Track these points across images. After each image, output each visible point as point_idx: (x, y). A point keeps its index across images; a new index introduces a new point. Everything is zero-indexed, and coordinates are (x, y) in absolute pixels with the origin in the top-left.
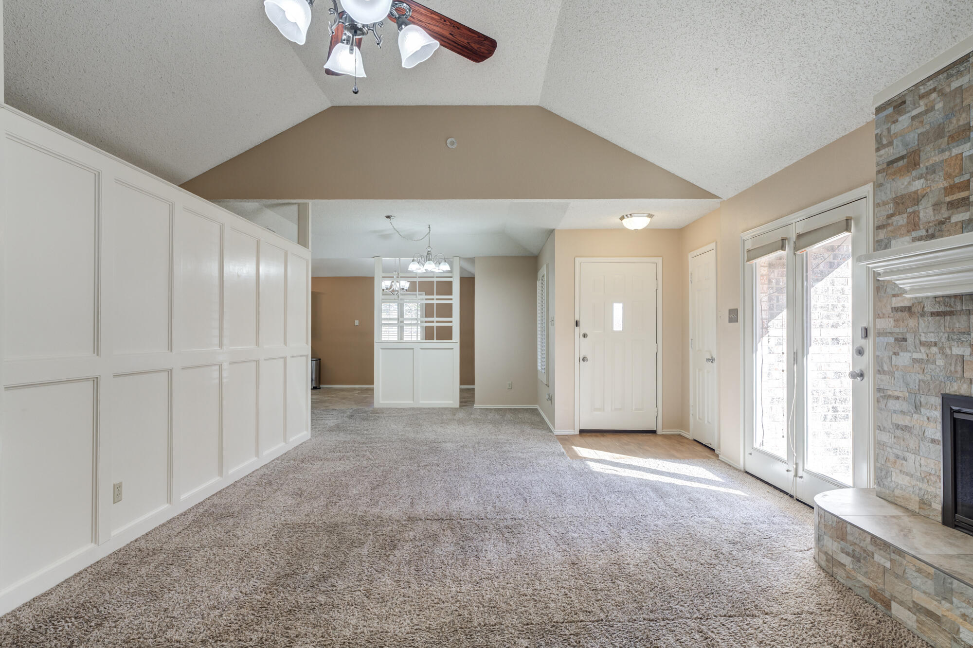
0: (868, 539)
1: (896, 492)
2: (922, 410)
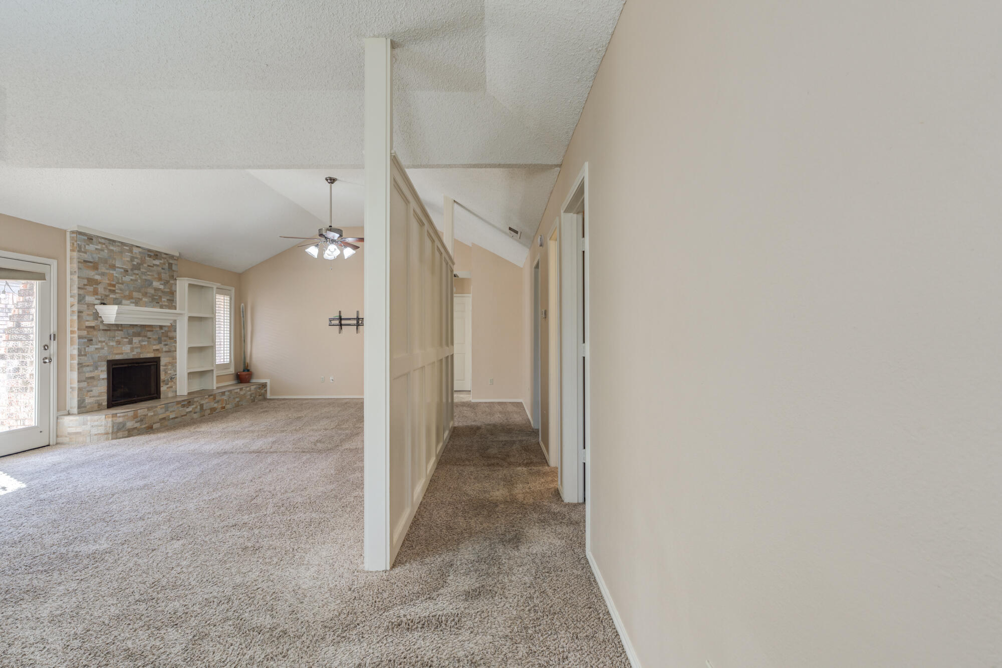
1: (88, 407)
2: (99, 368)
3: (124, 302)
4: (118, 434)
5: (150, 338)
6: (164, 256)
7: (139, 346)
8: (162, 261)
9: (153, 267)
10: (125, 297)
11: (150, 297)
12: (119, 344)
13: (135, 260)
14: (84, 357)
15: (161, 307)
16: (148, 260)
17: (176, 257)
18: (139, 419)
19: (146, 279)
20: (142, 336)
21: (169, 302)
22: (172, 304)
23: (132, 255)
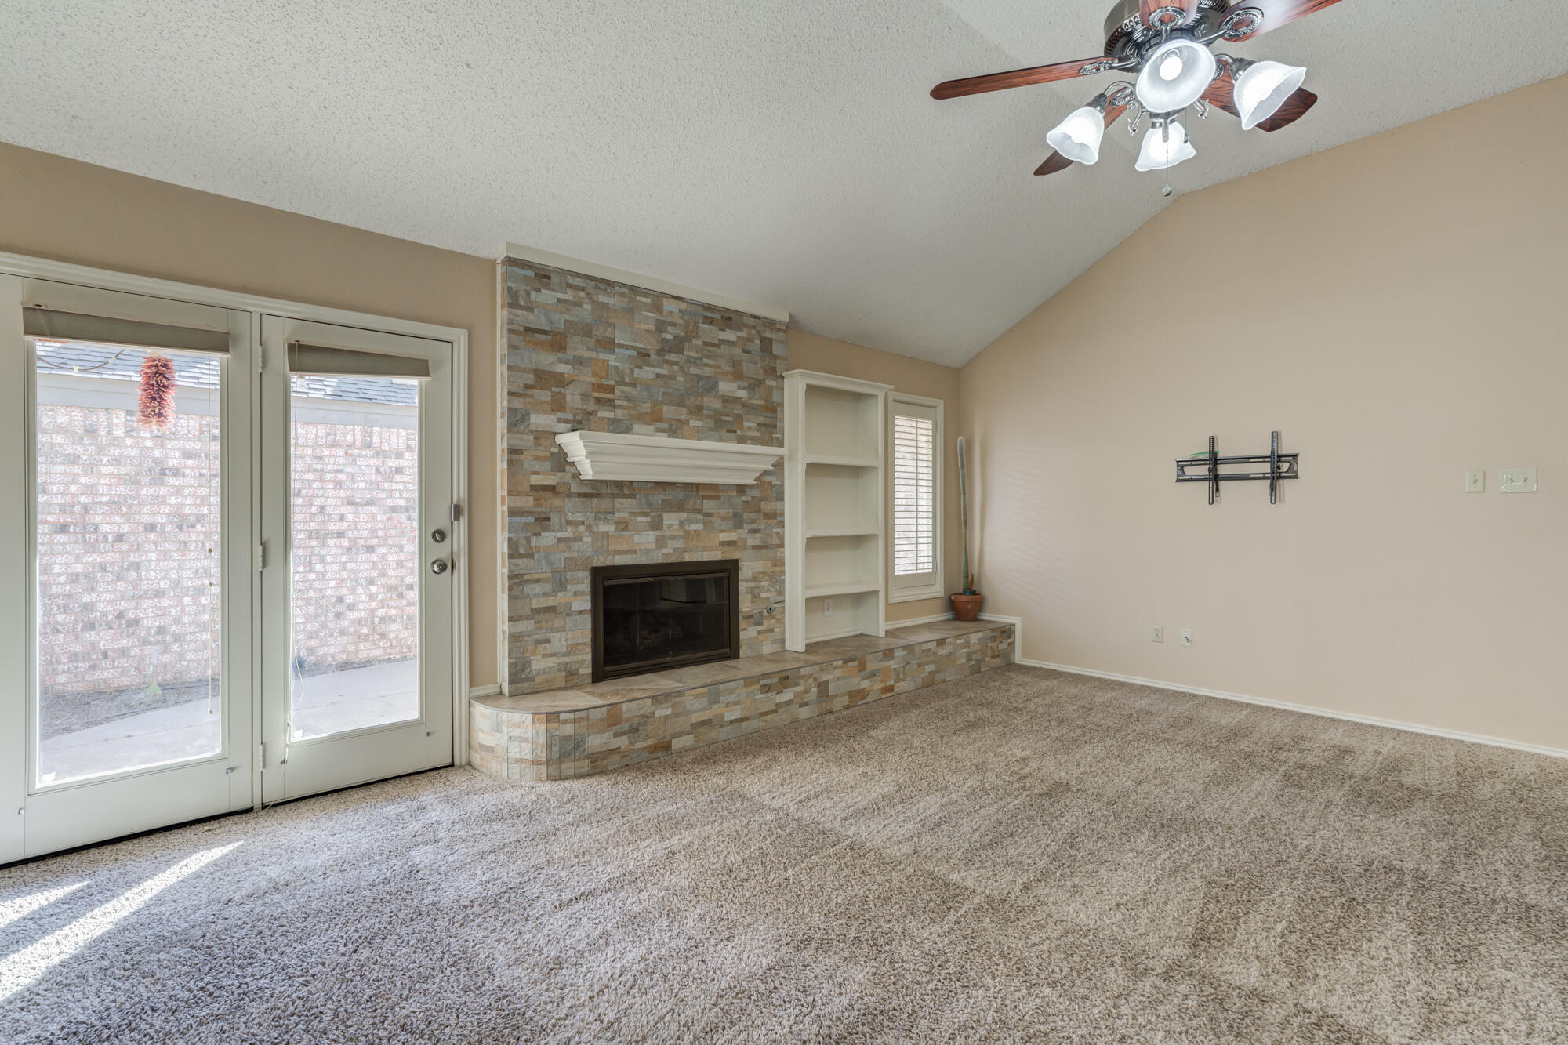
0: (649, 702)
1: (538, 680)
2: (568, 587)
3: (636, 427)
4: (563, 766)
5: (710, 515)
6: (751, 321)
7: (681, 533)
8: (744, 334)
9: (718, 346)
10: (642, 418)
11: (709, 417)
12: (626, 528)
13: (669, 328)
14: (525, 560)
15: (742, 440)
16: (706, 330)
17: (781, 323)
18: (626, 726)
19: (698, 376)
20: (689, 511)
21: (763, 429)
22: (771, 434)
23: (658, 317)
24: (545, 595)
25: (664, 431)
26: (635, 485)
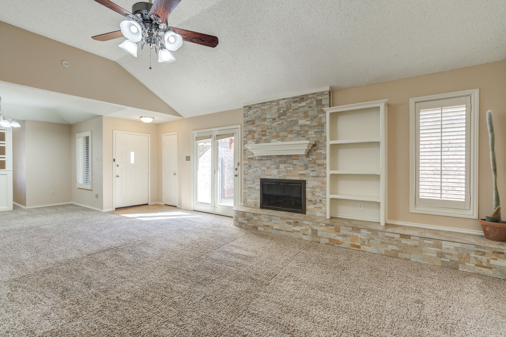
0: (252, 214)
1: (249, 204)
2: (255, 183)
3: (272, 140)
5: (295, 165)
6: (312, 96)
7: (285, 170)
8: (309, 101)
9: (299, 109)
10: (273, 137)
11: (295, 133)
12: (269, 168)
13: (282, 109)
14: (247, 176)
15: (308, 139)
16: (294, 106)
18: (247, 219)
19: (291, 121)
20: (288, 164)
21: (317, 133)
22: (321, 135)
23: (278, 107)
24: (250, 184)
25: (280, 140)
26: (272, 157)
